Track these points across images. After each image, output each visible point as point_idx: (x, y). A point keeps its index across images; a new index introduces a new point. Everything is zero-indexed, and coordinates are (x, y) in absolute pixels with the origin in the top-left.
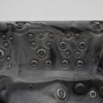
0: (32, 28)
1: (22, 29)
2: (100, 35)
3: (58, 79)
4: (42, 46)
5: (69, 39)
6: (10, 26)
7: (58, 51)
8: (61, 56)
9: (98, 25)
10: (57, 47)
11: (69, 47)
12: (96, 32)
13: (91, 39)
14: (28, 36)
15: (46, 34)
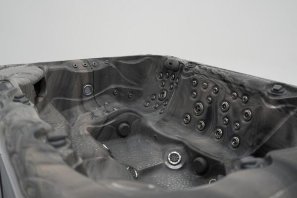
0: (199, 73)
1: (189, 72)
2: (273, 107)
3: (185, 142)
4: (202, 100)
5: (234, 101)
6: (181, 65)
7: (216, 111)
8: (217, 121)
9: (276, 90)
10: (216, 107)
11: (230, 112)
12: (268, 101)
13: (260, 109)
14: (192, 82)
15: (211, 85)
